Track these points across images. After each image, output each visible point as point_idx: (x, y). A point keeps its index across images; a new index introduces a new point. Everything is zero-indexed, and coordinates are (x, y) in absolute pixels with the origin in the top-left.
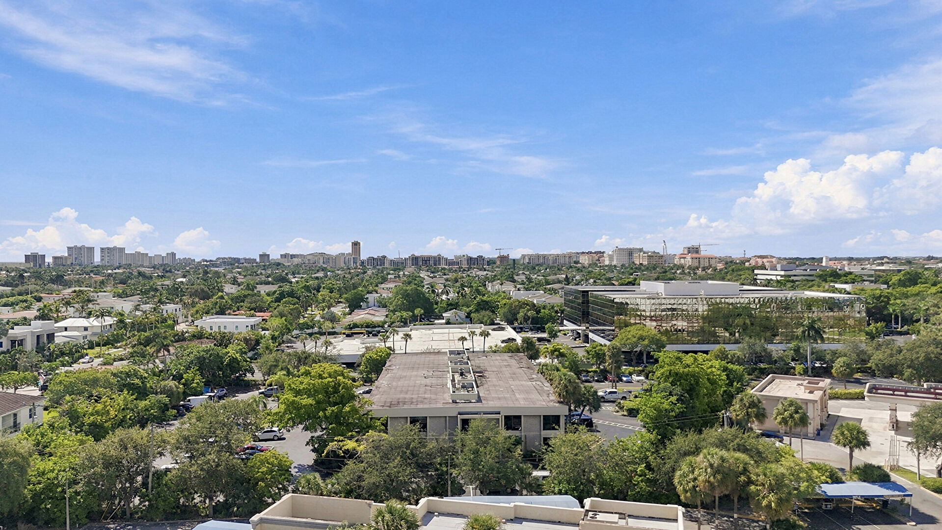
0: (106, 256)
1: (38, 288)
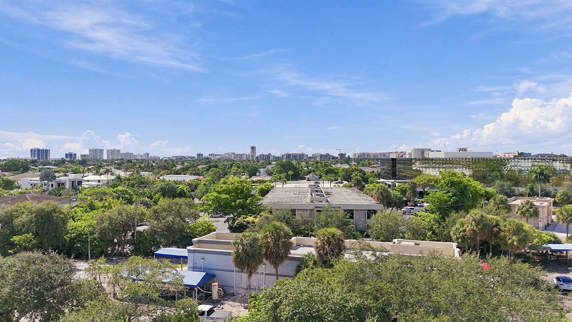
0: (110, 155)
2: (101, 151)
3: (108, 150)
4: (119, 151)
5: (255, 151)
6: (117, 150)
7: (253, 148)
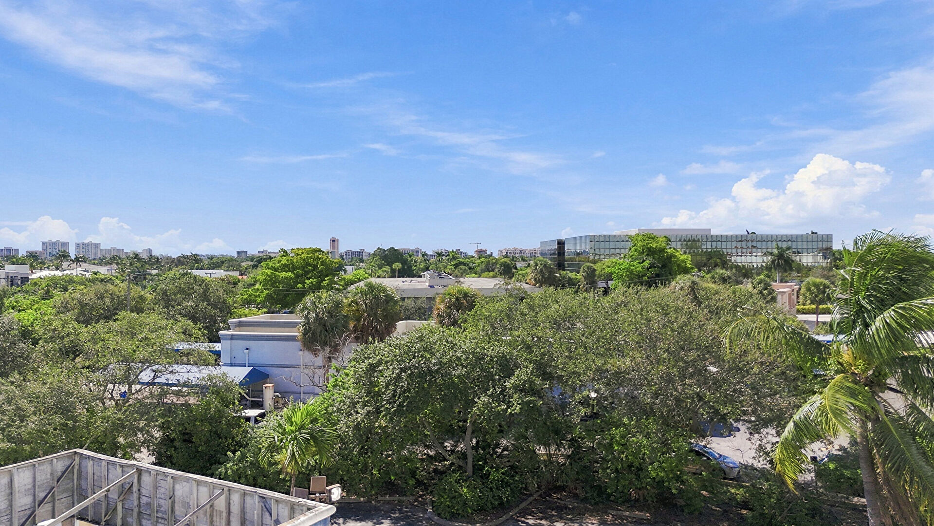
0: (81, 252)
2: (65, 244)
3: (78, 245)
4: (97, 246)
5: (338, 245)
6: (94, 244)
7: (334, 241)
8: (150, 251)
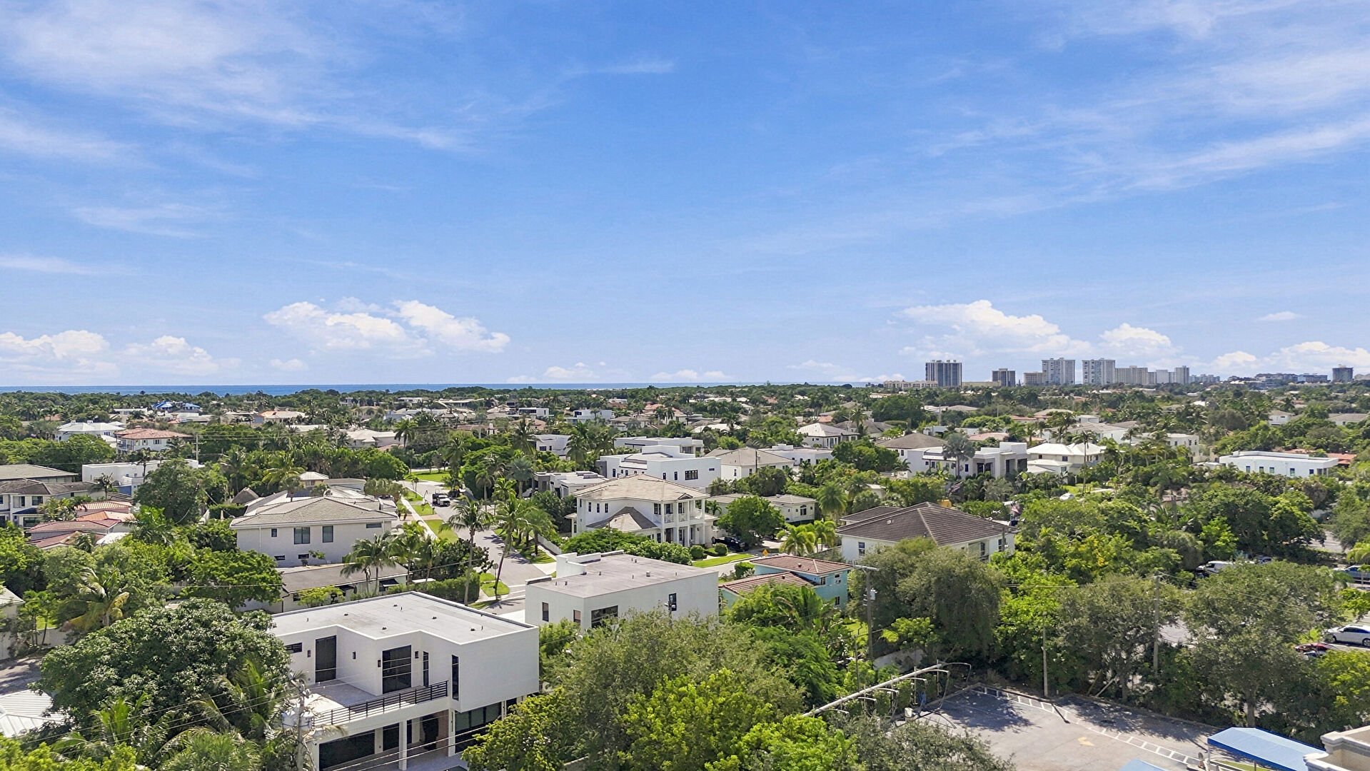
0: (1091, 372)
1: (1008, 408)
2: (1071, 363)
4: (1111, 363)
6: (1108, 362)
8: (1186, 370)
